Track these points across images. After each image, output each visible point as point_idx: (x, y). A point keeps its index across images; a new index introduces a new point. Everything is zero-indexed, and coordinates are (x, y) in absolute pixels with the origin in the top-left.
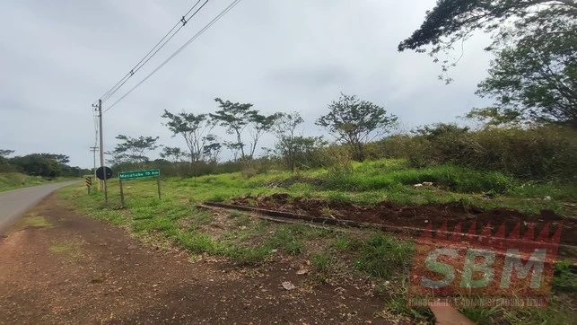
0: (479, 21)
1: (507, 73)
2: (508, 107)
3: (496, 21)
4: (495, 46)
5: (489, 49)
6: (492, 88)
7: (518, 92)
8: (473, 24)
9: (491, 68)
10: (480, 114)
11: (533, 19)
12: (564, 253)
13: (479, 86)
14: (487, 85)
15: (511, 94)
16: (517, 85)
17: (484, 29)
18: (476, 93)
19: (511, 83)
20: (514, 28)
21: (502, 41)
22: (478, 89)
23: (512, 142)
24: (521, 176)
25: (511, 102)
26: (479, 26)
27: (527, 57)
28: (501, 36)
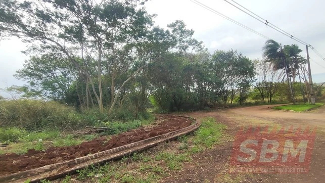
0: (19, 33)
1: (35, 69)
2: (33, 88)
3: (29, 38)
4: (28, 52)
5: (24, 52)
6: (25, 75)
7: (40, 81)
8: (14, 33)
9: (26, 64)
10: (18, 89)
11: (49, 47)
12: (29, 175)
13: (17, 72)
14: (22, 73)
15: (36, 81)
16: (40, 77)
17: (21, 39)
18: (14, 76)
19: (37, 75)
20: (40, 47)
21: (32, 51)
22: (16, 73)
23: (28, 109)
24: (29, 129)
25: (36, 85)
26: (18, 36)
27: (46, 64)
28: (32, 48)
